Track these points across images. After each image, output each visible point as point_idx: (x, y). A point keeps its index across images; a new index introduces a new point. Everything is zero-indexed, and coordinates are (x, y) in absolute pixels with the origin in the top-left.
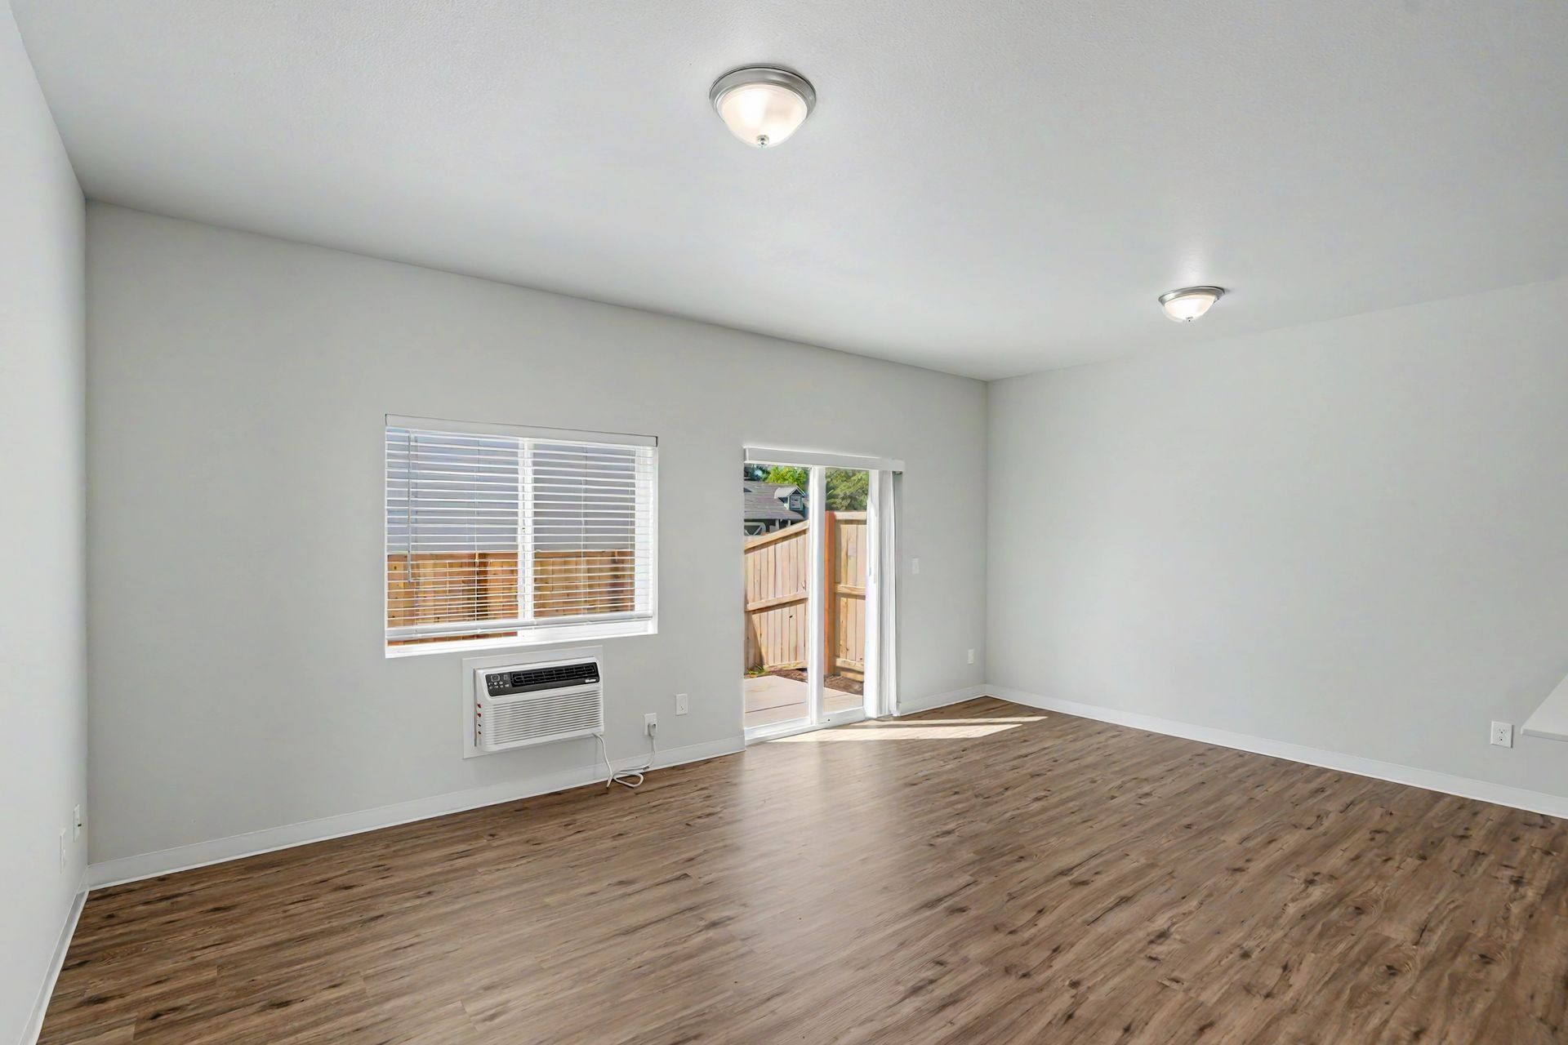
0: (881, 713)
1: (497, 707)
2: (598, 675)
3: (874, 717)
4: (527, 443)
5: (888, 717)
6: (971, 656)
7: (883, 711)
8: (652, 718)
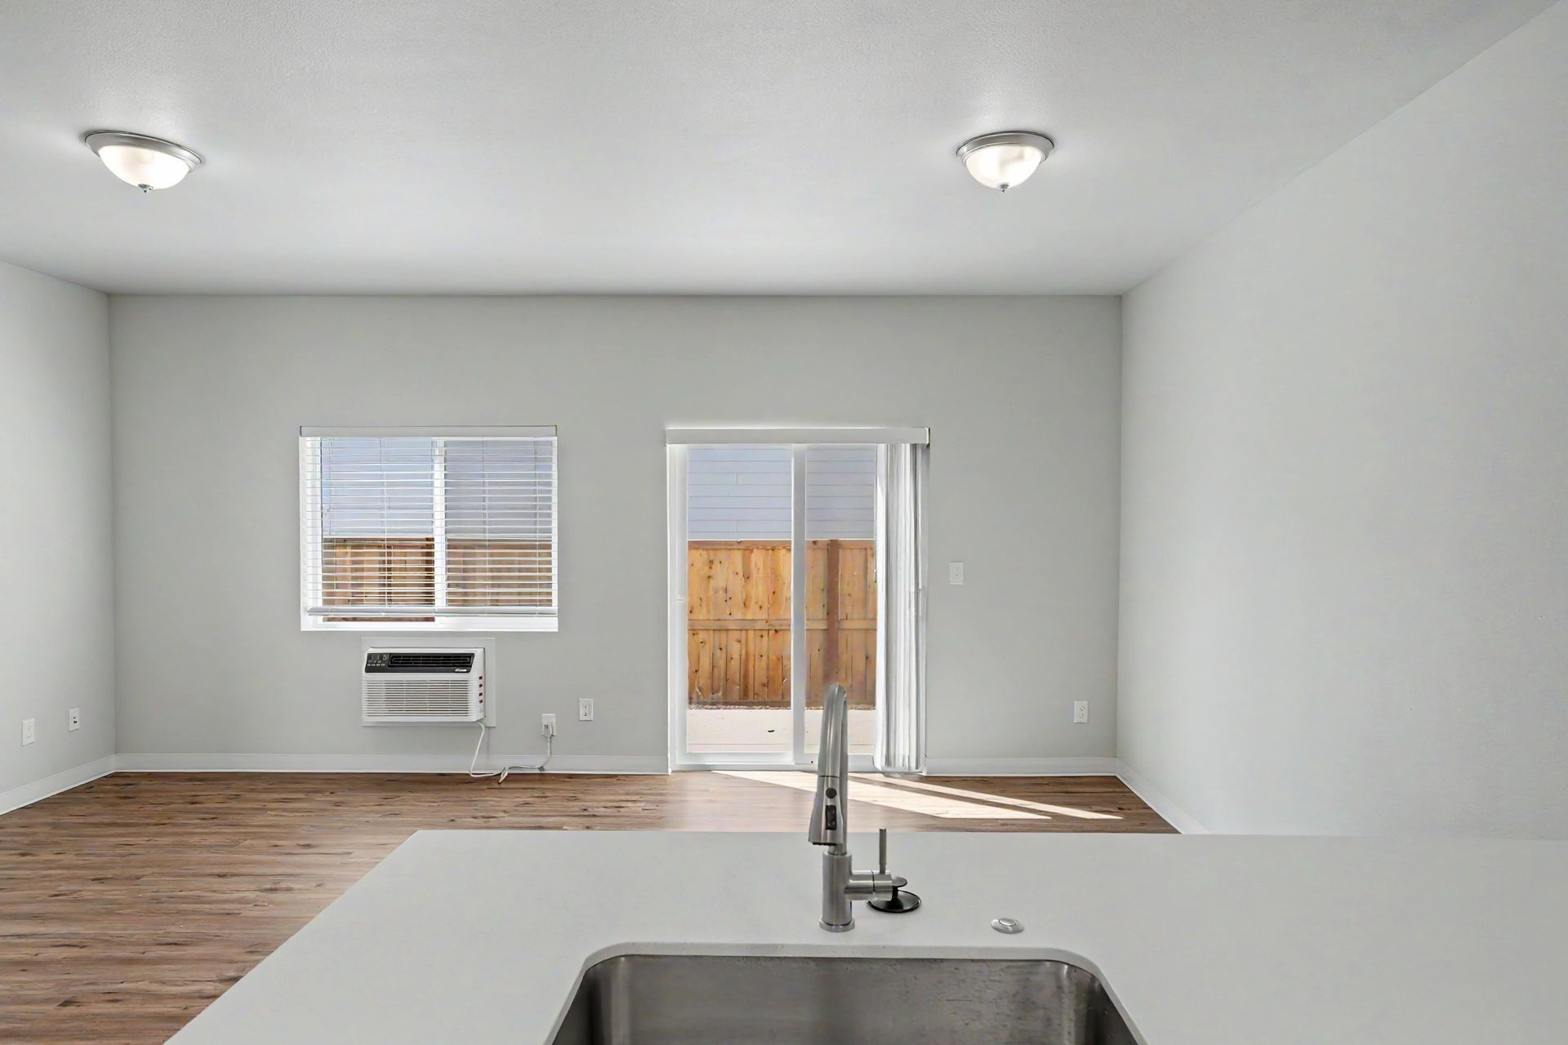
0: (887, 766)
1: (371, 684)
2: (471, 666)
3: (880, 770)
4: (441, 441)
5: (906, 775)
6: (1080, 711)
7: (893, 763)
8: (549, 718)
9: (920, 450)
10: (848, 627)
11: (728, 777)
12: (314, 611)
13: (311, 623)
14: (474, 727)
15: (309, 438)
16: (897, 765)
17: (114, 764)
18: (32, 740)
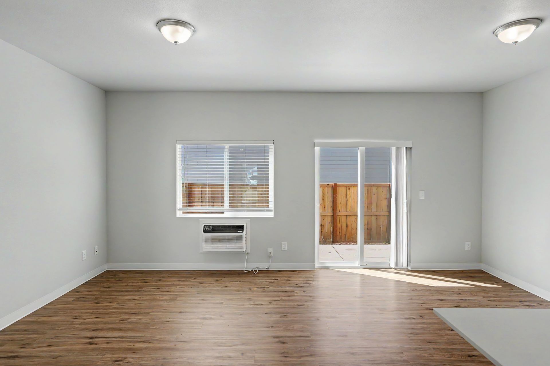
0: (396, 266)
1: (206, 237)
2: (243, 230)
3: (393, 268)
4: (227, 146)
5: (403, 269)
6: (467, 245)
7: (398, 266)
8: (270, 249)
9: (409, 149)
10: (339, 215)
11: (338, 271)
12: (180, 210)
13: (179, 214)
14: (244, 252)
15: (179, 145)
16: (400, 266)
17: (106, 267)
18: (85, 259)
